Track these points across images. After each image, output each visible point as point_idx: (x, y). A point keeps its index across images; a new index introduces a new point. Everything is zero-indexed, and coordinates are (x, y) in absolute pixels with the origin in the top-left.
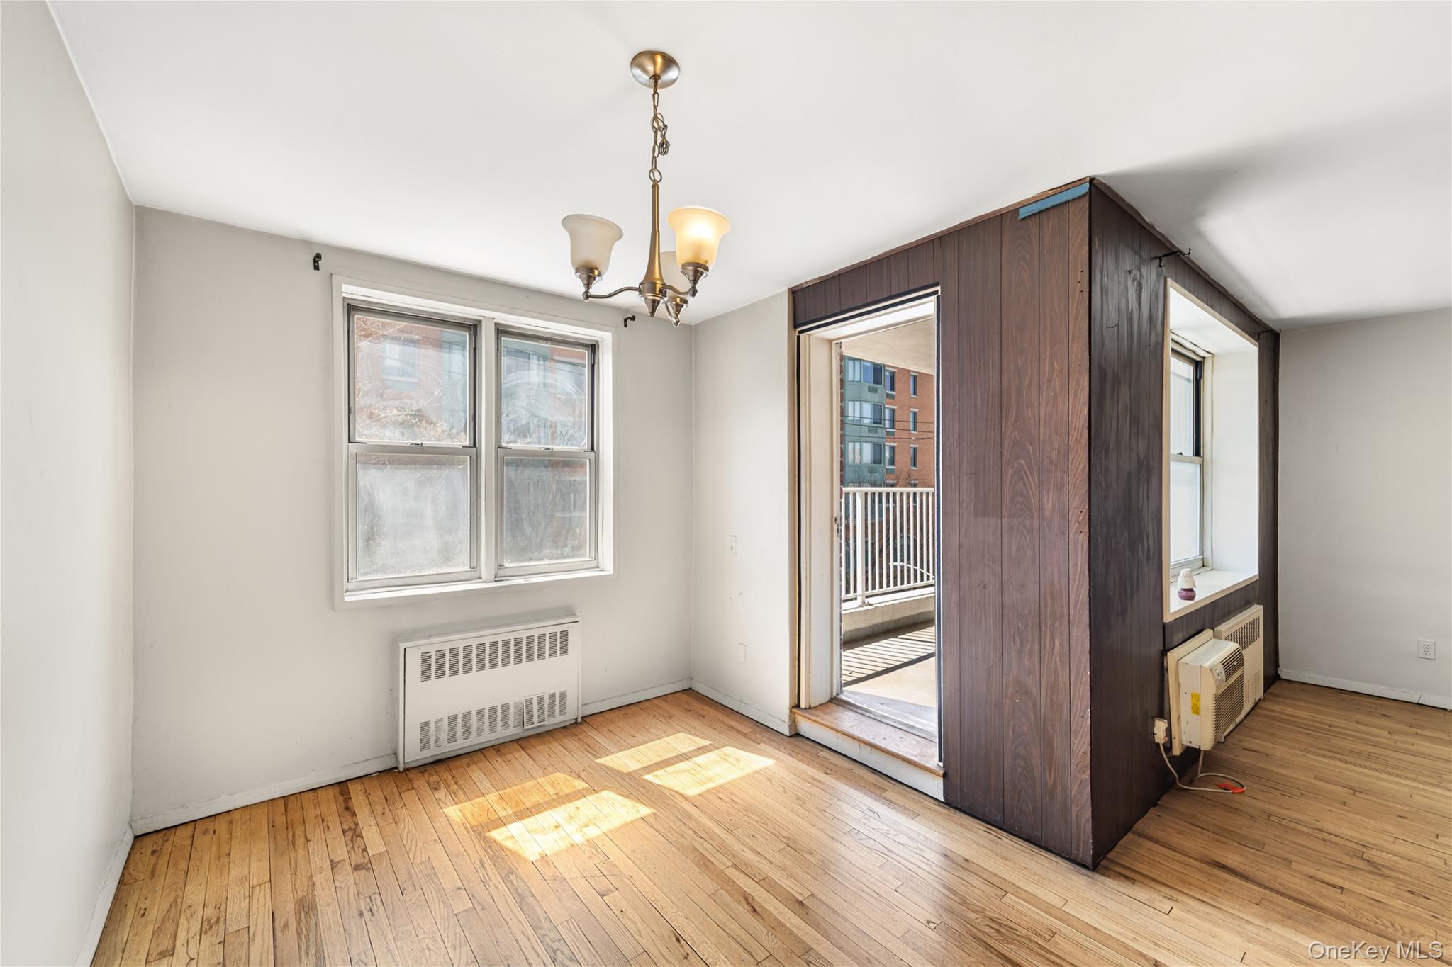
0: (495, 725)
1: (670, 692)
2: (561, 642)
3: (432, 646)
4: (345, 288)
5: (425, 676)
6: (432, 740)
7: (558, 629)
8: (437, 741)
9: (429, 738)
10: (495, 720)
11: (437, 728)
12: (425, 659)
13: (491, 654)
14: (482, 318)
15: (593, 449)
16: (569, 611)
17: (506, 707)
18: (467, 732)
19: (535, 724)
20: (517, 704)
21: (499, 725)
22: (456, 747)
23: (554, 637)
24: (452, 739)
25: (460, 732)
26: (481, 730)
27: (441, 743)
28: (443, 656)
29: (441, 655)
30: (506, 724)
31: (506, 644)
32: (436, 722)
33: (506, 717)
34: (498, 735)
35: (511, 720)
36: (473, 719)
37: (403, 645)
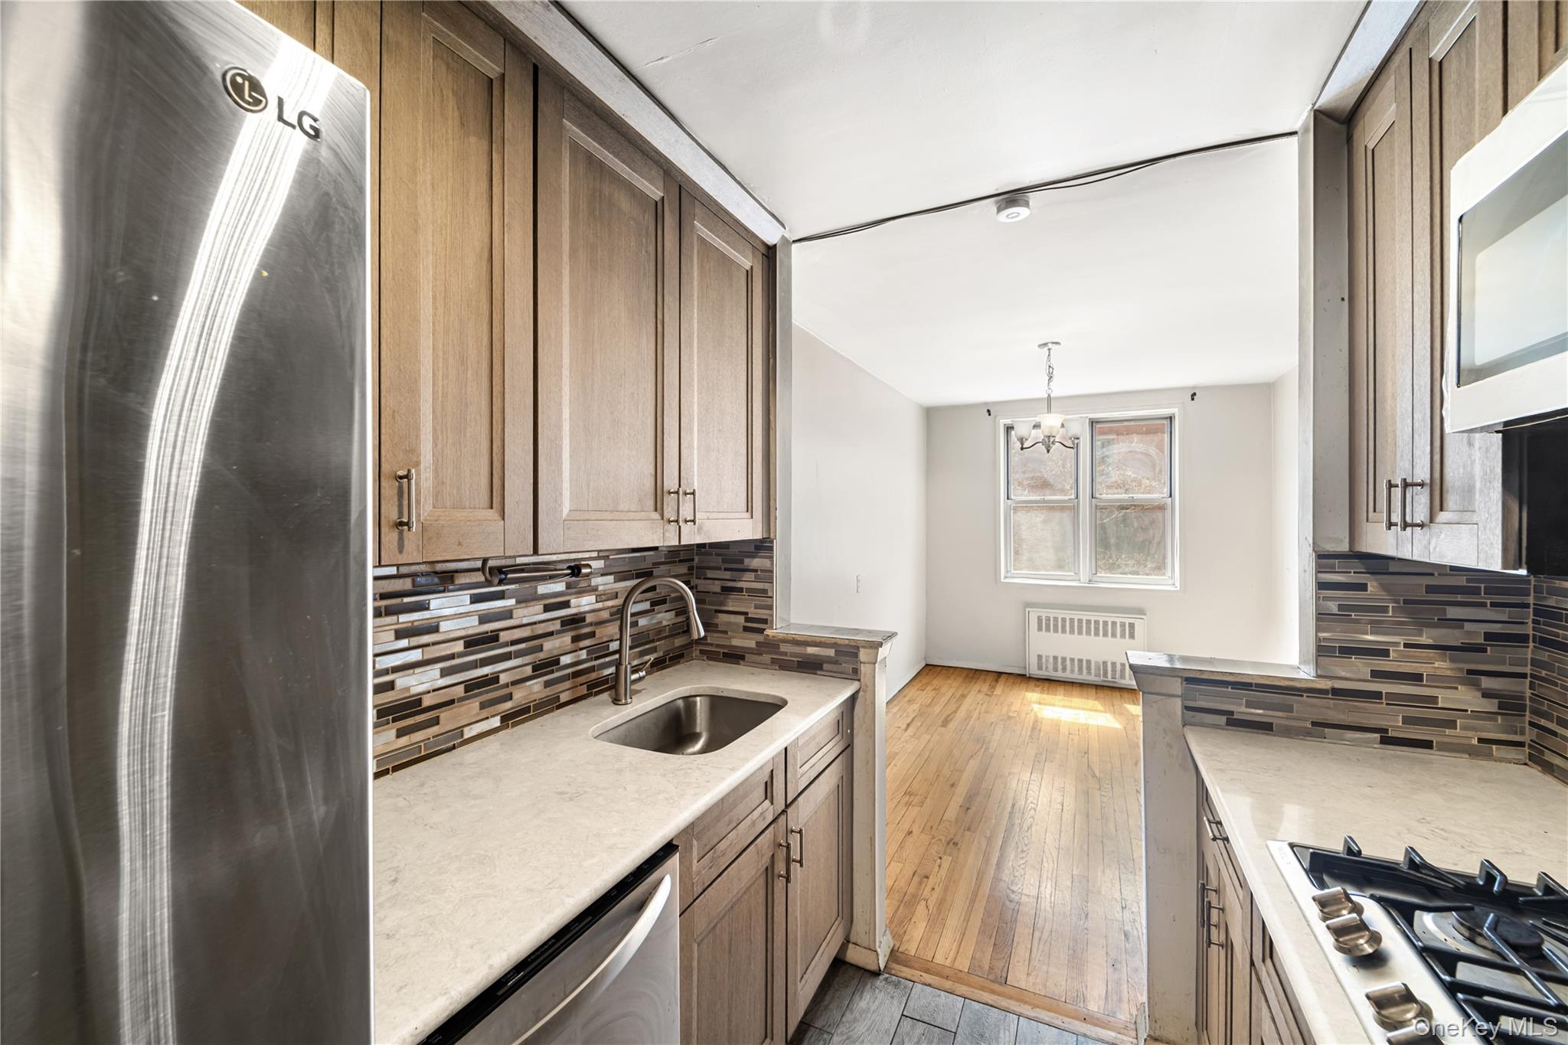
0: (1082, 671)
2: (1130, 631)
3: (1044, 613)
4: (1001, 421)
5: (1040, 629)
6: (1044, 667)
7: (1127, 621)
8: (1047, 667)
9: (1042, 664)
10: (1082, 668)
11: (1047, 661)
12: (1040, 619)
13: (1078, 626)
15: (1171, 496)
16: (1141, 612)
17: (1089, 662)
18: (1064, 669)
19: (1110, 679)
20: (1096, 662)
21: (1085, 671)
22: (1059, 675)
23: (1123, 625)
24: (1056, 669)
25: (1060, 667)
26: (1072, 671)
27: (1049, 669)
28: (1049, 620)
29: (1048, 619)
30: (1089, 672)
31: (1088, 622)
32: (1046, 656)
33: (1089, 668)
34: (1084, 677)
35: (1093, 671)
36: (1068, 662)
37: (1027, 610)
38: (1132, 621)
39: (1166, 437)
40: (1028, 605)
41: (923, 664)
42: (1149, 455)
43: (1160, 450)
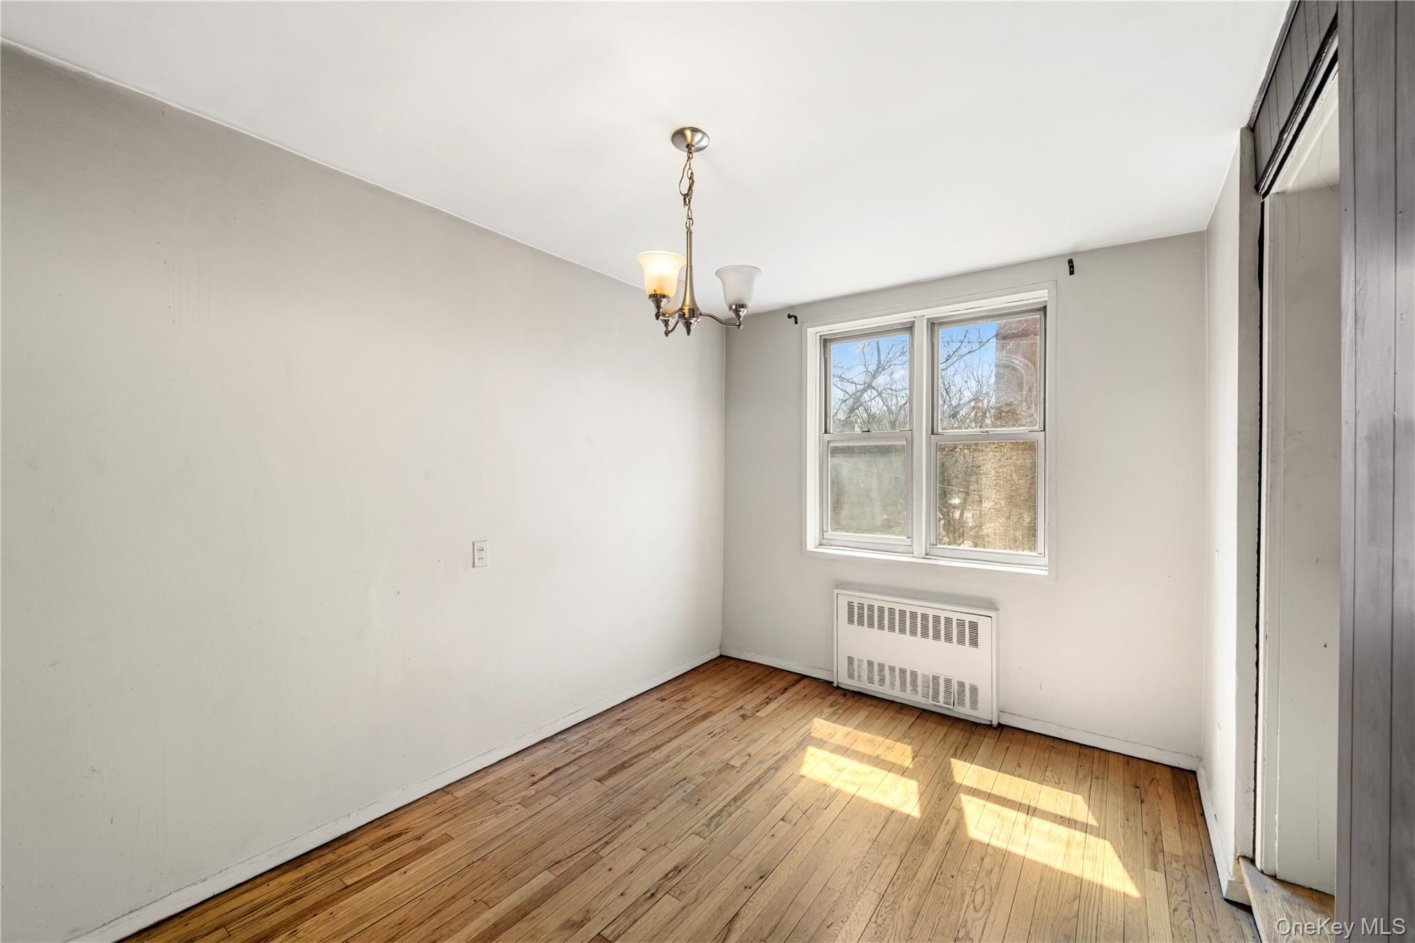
0: (905, 686)
1: (1147, 758)
2: (971, 633)
3: (857, 598)
4: (811, 330)
5: (851, 621)
6: (856, 674)
7: (969, 619)
8: (860, 676)
9: (853, 671)
10: (905, 682)
11: (859, 666)
12: (851, 606)
13: (900, 620)
14: (914, 319)
16: (991, 605)
17: (914, 674)
18: (882, 681)
19: (941, 704)
20: (924, 676)
21: (909, 687)
22: (875, 689)
23: (961, 624)
24: (871, 680)
25: (876, 678)
26: (892, 684)
27: (862, 679)
28: (863, 608)
29: (861, 607)
30: (915, 690)
31: (914, 615)
32: (859, 660)
33: (914, 683)
34: (908, 697)
35: (920, 688)
36: (887, 672)
37: (836, 591)
38: (974, 619)
39: (1039, 340)
40: (840, 585)
41: (715, 654)
42: (1014, 369)
43: (1030, 360)
